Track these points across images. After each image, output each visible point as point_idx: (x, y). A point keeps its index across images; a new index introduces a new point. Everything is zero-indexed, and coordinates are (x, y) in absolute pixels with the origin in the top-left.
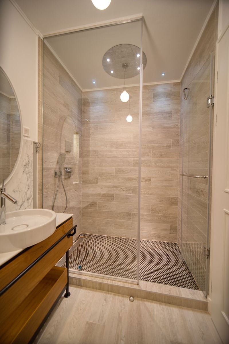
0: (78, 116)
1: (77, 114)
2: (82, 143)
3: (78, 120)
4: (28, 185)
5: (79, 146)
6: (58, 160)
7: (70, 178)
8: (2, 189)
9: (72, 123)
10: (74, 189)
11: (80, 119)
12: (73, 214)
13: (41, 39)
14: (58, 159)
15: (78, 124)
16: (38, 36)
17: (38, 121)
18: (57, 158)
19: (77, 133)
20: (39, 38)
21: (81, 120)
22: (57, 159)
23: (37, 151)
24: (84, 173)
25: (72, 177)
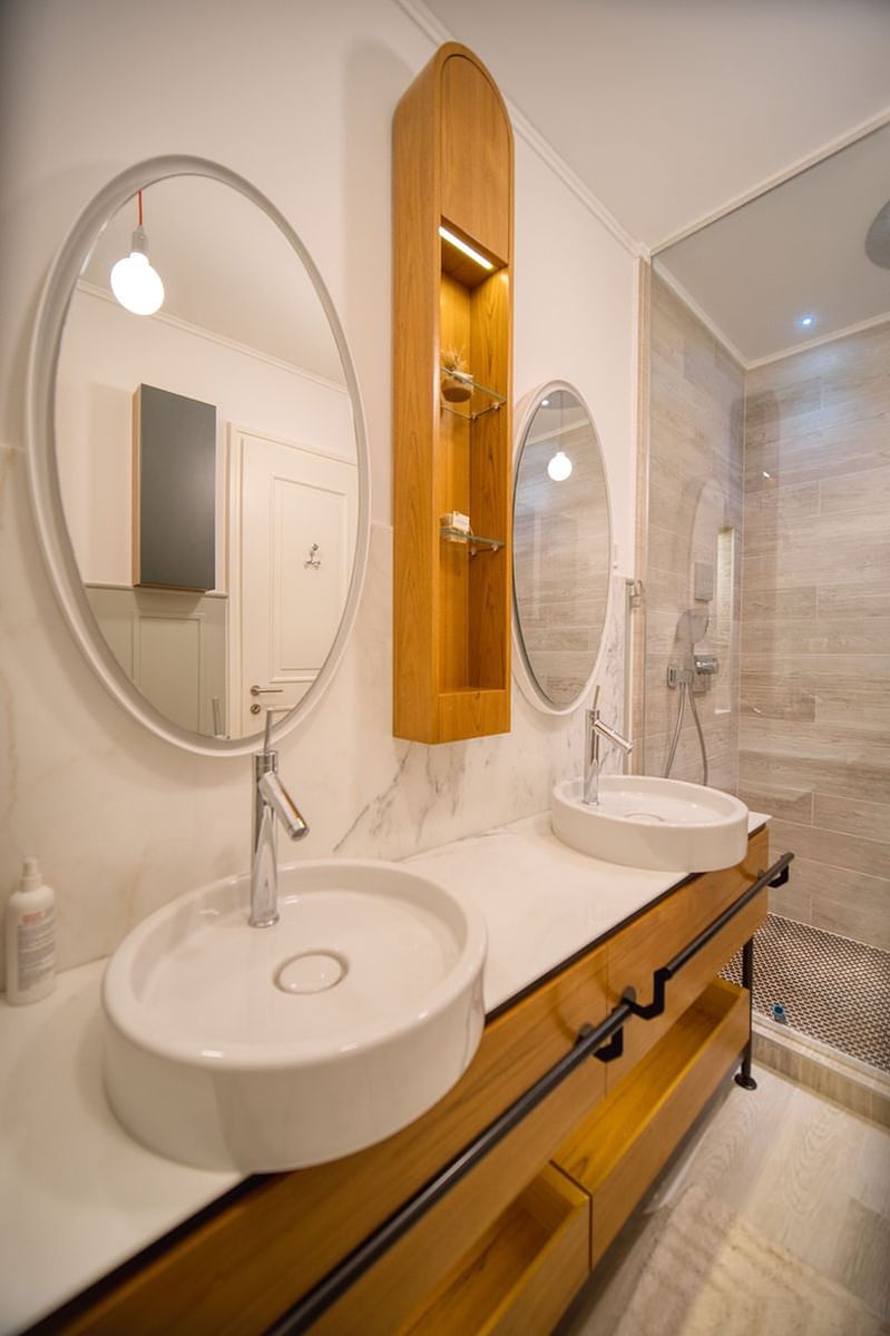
0: (732, 466)
1: (728, 460)
2: (742, 563)
3: (731, 480)
4: (616, 708)
5: (732, 574)
6: (677, 631)
7: (708, 693)
8: (593, 713)
9: (715, 497)
10: (717, 733)
11: (735, 474)
12: (769, 817)
13: (646, 263)
14: (678, 627)
15: (730, 496)
16: (638, 260)
17: (637, 516)
18: (675, 623)
19: (726, 530)
20: (642, 259)
21: (740, 478)
22: (674, 629)
23: (631, 607)
24: (748, 677)
25: (713, 690)
